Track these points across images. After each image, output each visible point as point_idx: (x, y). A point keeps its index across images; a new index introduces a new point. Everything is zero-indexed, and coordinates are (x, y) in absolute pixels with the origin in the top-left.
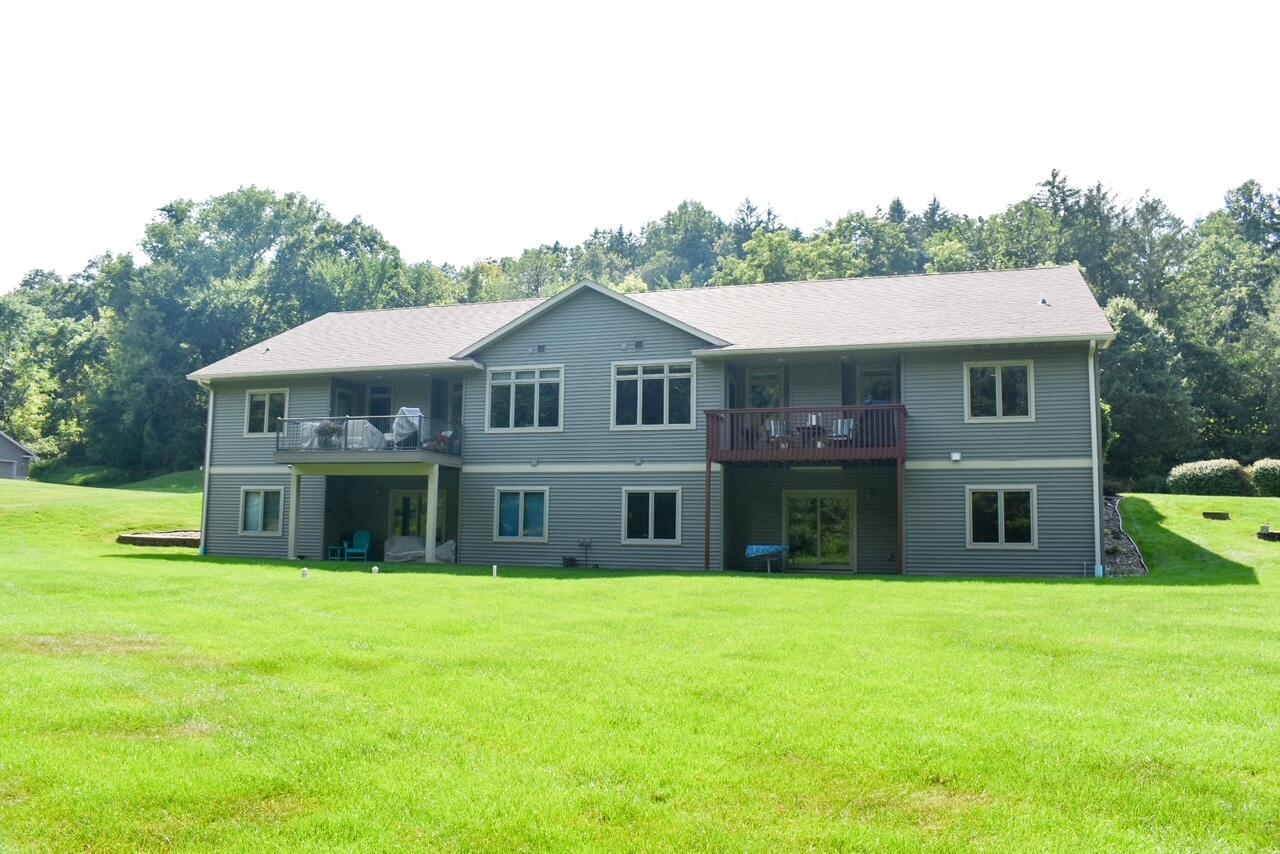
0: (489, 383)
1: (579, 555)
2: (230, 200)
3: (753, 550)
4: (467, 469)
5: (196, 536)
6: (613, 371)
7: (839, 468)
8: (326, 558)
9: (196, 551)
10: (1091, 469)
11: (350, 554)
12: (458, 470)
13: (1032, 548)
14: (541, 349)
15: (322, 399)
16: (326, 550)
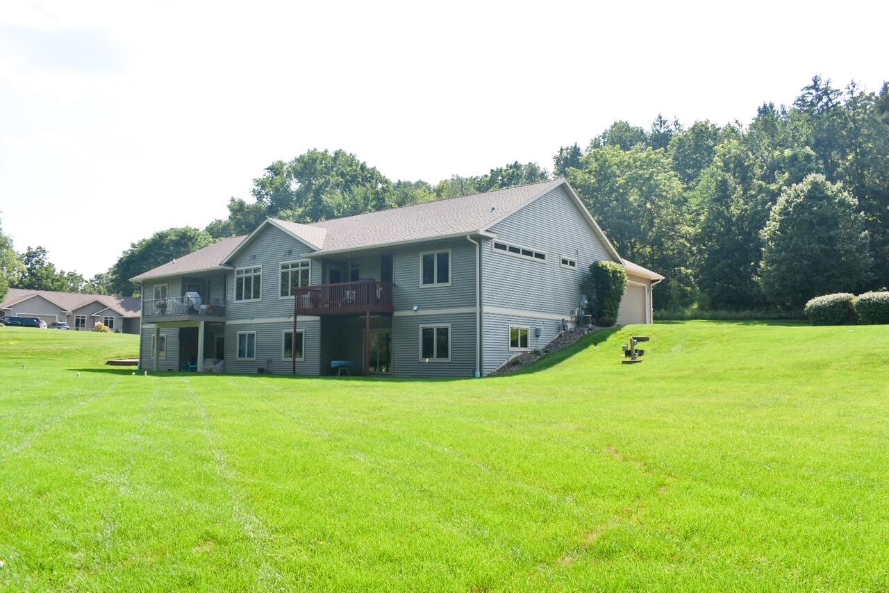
0: (236, 276)
1: (264, 366)
2: (300, 160)
3: (334, 363)
4: (228, 323)
5: (138, 360)
6: (280, 267)
7: (379, 316)
8: (180, 370)
9: (136, 368)
10: (475, 313)
11: (192, 368)
12: (224, 323)
13: (448, 361)
14: (254, 257)
15: (178, 289)
16: (180, 365)
